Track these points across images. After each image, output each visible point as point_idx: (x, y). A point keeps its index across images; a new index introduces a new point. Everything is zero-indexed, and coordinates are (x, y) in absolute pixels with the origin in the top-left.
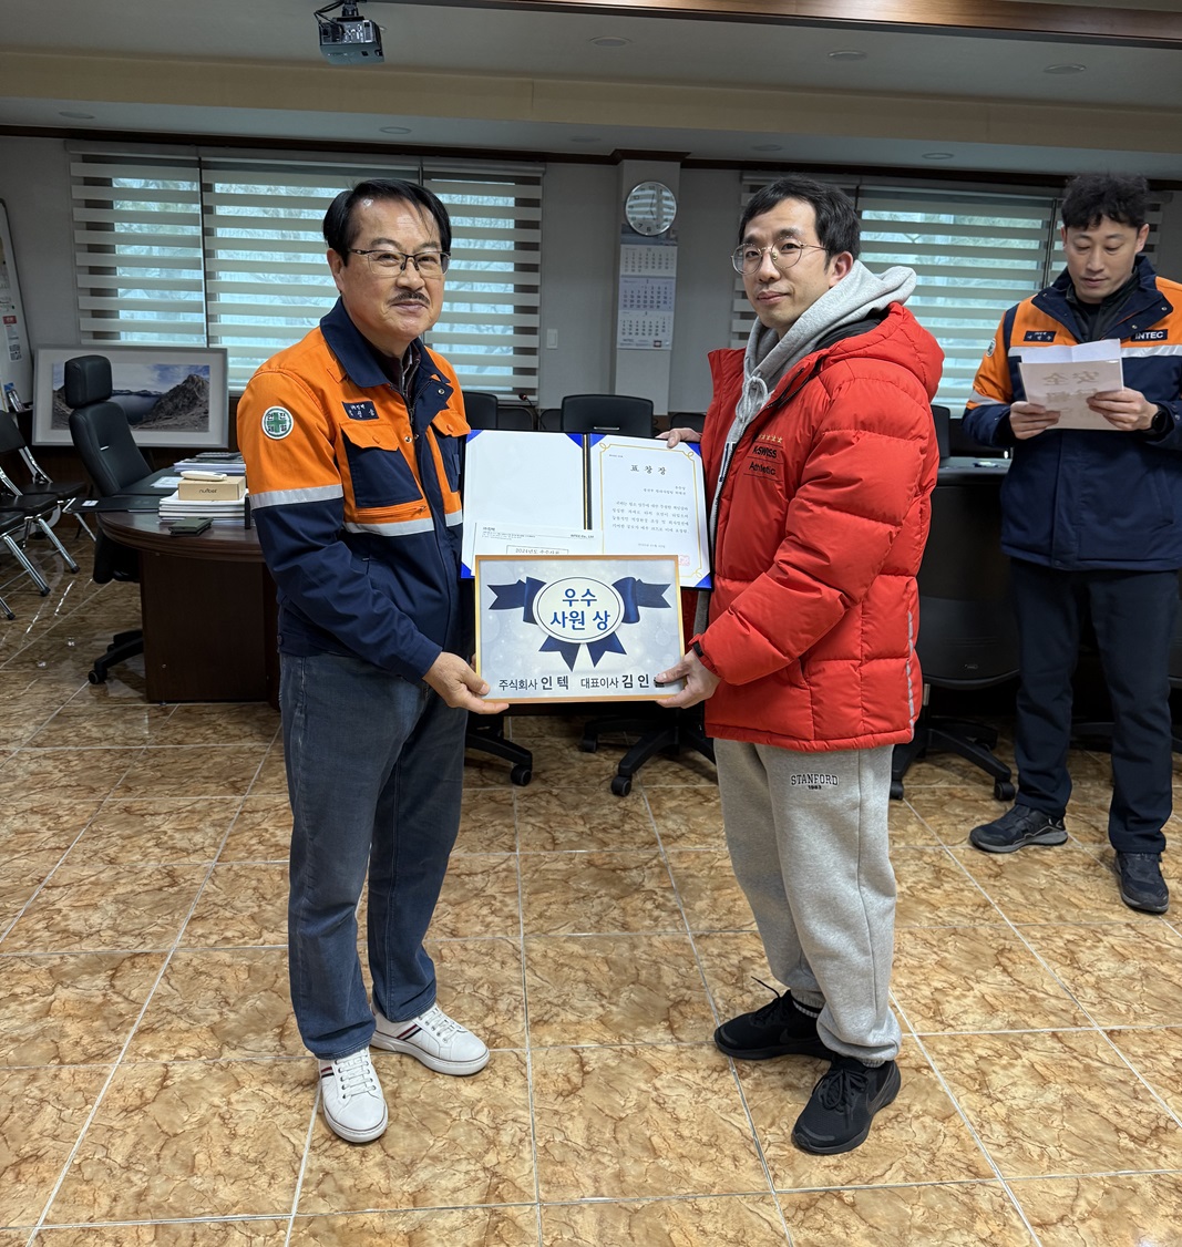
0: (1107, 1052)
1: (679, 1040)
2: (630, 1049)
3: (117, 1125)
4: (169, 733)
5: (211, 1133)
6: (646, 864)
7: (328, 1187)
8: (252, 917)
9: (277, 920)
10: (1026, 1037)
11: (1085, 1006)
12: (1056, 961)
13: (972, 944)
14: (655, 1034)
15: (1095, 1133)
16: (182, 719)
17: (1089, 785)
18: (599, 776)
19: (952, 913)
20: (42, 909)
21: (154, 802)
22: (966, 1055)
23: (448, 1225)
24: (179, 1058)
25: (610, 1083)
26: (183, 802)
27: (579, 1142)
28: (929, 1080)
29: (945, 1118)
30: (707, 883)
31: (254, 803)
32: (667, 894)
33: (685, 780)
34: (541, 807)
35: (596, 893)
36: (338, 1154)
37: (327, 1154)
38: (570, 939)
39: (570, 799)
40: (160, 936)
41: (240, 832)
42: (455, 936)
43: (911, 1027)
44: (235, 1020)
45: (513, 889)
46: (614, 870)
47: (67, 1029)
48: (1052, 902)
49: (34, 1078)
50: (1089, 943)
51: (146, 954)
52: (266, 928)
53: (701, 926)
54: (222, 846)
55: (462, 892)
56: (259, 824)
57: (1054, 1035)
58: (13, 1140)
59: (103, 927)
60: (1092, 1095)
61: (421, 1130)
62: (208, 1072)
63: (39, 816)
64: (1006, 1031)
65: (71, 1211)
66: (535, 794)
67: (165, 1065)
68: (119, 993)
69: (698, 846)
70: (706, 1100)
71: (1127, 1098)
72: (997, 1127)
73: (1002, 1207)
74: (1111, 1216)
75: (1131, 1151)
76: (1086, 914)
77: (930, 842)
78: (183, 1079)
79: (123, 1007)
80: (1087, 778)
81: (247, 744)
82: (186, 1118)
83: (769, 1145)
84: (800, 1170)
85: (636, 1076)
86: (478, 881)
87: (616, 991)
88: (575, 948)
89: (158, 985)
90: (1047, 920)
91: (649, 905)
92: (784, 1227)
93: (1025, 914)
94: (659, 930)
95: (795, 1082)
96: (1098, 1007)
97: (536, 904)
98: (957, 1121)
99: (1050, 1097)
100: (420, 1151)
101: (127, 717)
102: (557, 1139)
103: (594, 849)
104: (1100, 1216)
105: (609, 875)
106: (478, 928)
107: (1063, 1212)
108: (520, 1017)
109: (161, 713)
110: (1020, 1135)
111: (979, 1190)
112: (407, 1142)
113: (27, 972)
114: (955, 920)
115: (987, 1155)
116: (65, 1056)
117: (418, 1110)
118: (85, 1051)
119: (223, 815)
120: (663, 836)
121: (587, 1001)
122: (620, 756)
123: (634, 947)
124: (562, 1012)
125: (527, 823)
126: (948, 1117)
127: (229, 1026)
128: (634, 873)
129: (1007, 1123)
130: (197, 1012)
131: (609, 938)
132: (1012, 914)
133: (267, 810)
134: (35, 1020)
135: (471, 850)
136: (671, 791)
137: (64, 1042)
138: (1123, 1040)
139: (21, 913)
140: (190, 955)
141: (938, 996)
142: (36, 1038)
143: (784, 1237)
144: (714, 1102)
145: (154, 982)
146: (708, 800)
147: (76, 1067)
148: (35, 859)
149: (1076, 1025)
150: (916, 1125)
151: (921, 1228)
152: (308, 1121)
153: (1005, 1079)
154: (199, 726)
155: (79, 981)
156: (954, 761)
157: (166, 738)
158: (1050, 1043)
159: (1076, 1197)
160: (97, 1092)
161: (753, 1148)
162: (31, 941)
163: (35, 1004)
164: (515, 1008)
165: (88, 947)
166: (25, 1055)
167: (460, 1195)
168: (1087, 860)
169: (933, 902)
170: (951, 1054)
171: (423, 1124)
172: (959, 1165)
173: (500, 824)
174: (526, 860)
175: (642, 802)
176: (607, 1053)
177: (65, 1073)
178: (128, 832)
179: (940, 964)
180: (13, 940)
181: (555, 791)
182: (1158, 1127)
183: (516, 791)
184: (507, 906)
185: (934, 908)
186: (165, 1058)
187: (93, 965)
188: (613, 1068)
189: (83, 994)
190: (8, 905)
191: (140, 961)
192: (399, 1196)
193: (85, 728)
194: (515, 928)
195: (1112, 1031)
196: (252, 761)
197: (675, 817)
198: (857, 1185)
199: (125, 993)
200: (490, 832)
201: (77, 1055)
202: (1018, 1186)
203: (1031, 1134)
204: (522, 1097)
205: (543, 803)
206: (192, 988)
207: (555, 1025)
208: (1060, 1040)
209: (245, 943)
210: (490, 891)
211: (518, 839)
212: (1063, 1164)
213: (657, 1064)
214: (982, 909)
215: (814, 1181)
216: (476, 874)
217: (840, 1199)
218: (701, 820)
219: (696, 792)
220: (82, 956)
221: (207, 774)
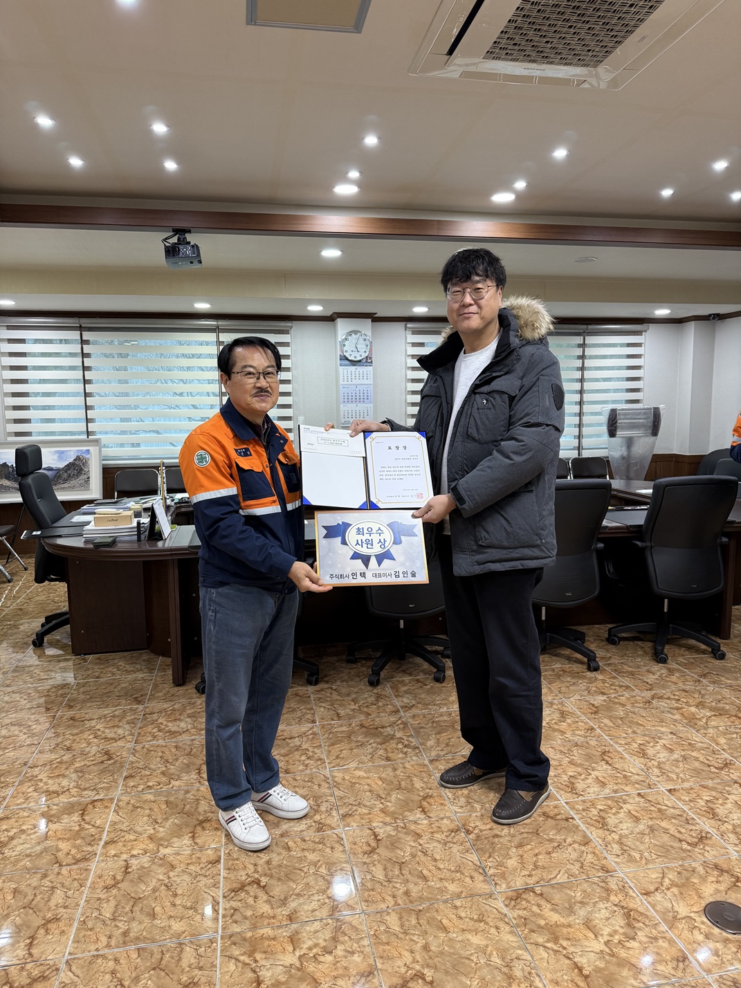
0: (669, 800)
1: (429, 817)
2: (402, 825)
3: (102, 896)
4: (90, 672)
5: (161, 895)
6: (395, 723)
7: (237, 917)
8: (163, 773)
9: (178, 773)
10: (624, 797)
11: (653, 778)
12: (635, 755)
13: (587, 750)
14: (415, 815)
15: (669, 843)
16: (96, 664)
17: (640, 660)
18: (359, 676)
19: (574, 734)
20: (30, 780)
21: (89, 713)
22: (593, 810)
23: (312, 930)
24: (133, 856)
25: (394, 844)
26: (106, 711)
27: (381, 878)
28: (574, 825)
29: (585, 844)
30: (432, 731)
31: (151, 709)
32: (410, 739)
33: (410, 674)
34: (327, 697)
35: (368, 742)
36: (240, 899)
37: (233, 899)
38: (356, 768)
39: (344, 691)
40: (108, 789)
41: (146, 726)
42: (288, 773)
43: (560, 798)
44: (163, 832)
45: (318, 744)
46: (376, 729)
47: (60, 847)
48: (628, 724)
49: (45, 876)
50: (652, 744)
51: (101, 800)
52: (173, 779)
53: (432, 755)
54: (136, 734)
55: (287, 749)
56: (156, 720)
57: (639, 794)
58: (40, 911)
59: (71, 787)
60: (664, 824)
61: (288, 881)
62: (153, 861)
63: (17, 727)
64: (613, 795)
65: (84, 946)
66: (322, 690)
67: (126, 861)
68: (88, 823)
69: (424, 711)
70: (450, 848)
71: (683, 824)
72: (615, 846)
73: (624, 887)
74: (683, 885)
75: (689, 851)
76: (647, 729)
77: (556, 698)
78: (138, 867)
79: (93, 831)
80: (638, 656)
81: (140, 675)
82: (144, 889)
83: (490, 868)
84: (509, 879)
85: (408, 839)
86: (297, 741)
87: (389, 794)
88: (361, 773)
89: (112, 817)
90: (627, 734)
91: (400, 746)
92: (505, 910)
93: (613, 732)
94: (408, 759)
95: (499, 833)
96: (661, 777)
97: (333, 751)
98: (593, 845)
99: (641, 827)
100: (289, 892)
101: (61, 665)
102: (368, 878)
103: (362, 717)
104: (677, 886)
105: (373, 731)
106: (301, 768)
107: (657, 886)
108: (334, 813)
109: (82, 661)
110: (628, 848)
111: (610, 879)
112: (280, 888)
113: (28, 817)
114: (576, 739)
115: (611, 861)
116: (62, 862)
117: (283, 870)
118: (74, 858)
119: (133, 717)
120: (402, 707)
121: (373, 802)
122: (370, 663)
123: (395, 769)
124: (359, 809)
125: (321, 707)
126: (587, 843)
127: (160, 835)
128: (389, 729)
129: (620, 843)
130: (139, 829)
131: (379, 766)
132: (607, 732)
133: (160, 712)
134: (39, 843)
135: (288, 724)
136: (403, 681)
137: (60, 853)
138: (677, 794)
139: (16, 784)
140: (128, 798)
141: (572, 780)
142: (42, 853)
143: (506, 915)
144: (455, 848)
145: (109, 815)
146: (425, 685)
147: (71, 867)
148: (20, 752)
149: (650, 788)
150: (570, 849)
151: (581, 902)
152: (219, 883)
153: (616, 820)
154: (107, 667)
155: (62, 819)
156: (563, 652)
157: (89, 675)
158: (637, 799)
159: (663, 878)
160: (87, 880)
161: (481, 871)
162: (27, 799)
163: (37, 834)
164: (331, 809)
165: (64, 799)
166: (37, 863)
167: (317, 913)
168: (644, 700)
169: (562, 730)
170: (584, 810)
171: (288, 877)
172: (597, 867)
173: (304, 708)
174: (323, 727)
175: (387, 689)
176: (389, 828)
177: (64, 871)
178: (76, 731)
179: (571, 763)
180: (15, 799)
181: (334, 687)
182: (702, 837)
183: (311, 689)
184: (316, 754)
185: (563, 733)
186: (124, 856)
187: (69, 809)
188: (394, 836)
189: (66, 826)
190: (8, 780)
191: (98, 804)
192: (281, 917)
193: (35, 673)
194: (323, 765)
195: (671, 789)
196: (144, 685)
197: (407, 696)
198: (542, 883)
199: (92, 823)
200: (299, 714)
201: (69, 860)
202: (631, 875)
203: (634, 847)
204: (343, 857)
205: (328, 695)
206: (133, 816)
207: (356, 816)
208: (643, 797)
209: (161, 788)
210: (304, 747)
211: (316, 716)
212: (653, 861)
213: (418, 831)
214: (589, 731)
215: (518, 884)
216: (295, 738)
217: (534, 892)
218: (423, 696)
219: (418, 681)
220: (61, 805)
221: (118, 694)
